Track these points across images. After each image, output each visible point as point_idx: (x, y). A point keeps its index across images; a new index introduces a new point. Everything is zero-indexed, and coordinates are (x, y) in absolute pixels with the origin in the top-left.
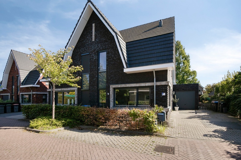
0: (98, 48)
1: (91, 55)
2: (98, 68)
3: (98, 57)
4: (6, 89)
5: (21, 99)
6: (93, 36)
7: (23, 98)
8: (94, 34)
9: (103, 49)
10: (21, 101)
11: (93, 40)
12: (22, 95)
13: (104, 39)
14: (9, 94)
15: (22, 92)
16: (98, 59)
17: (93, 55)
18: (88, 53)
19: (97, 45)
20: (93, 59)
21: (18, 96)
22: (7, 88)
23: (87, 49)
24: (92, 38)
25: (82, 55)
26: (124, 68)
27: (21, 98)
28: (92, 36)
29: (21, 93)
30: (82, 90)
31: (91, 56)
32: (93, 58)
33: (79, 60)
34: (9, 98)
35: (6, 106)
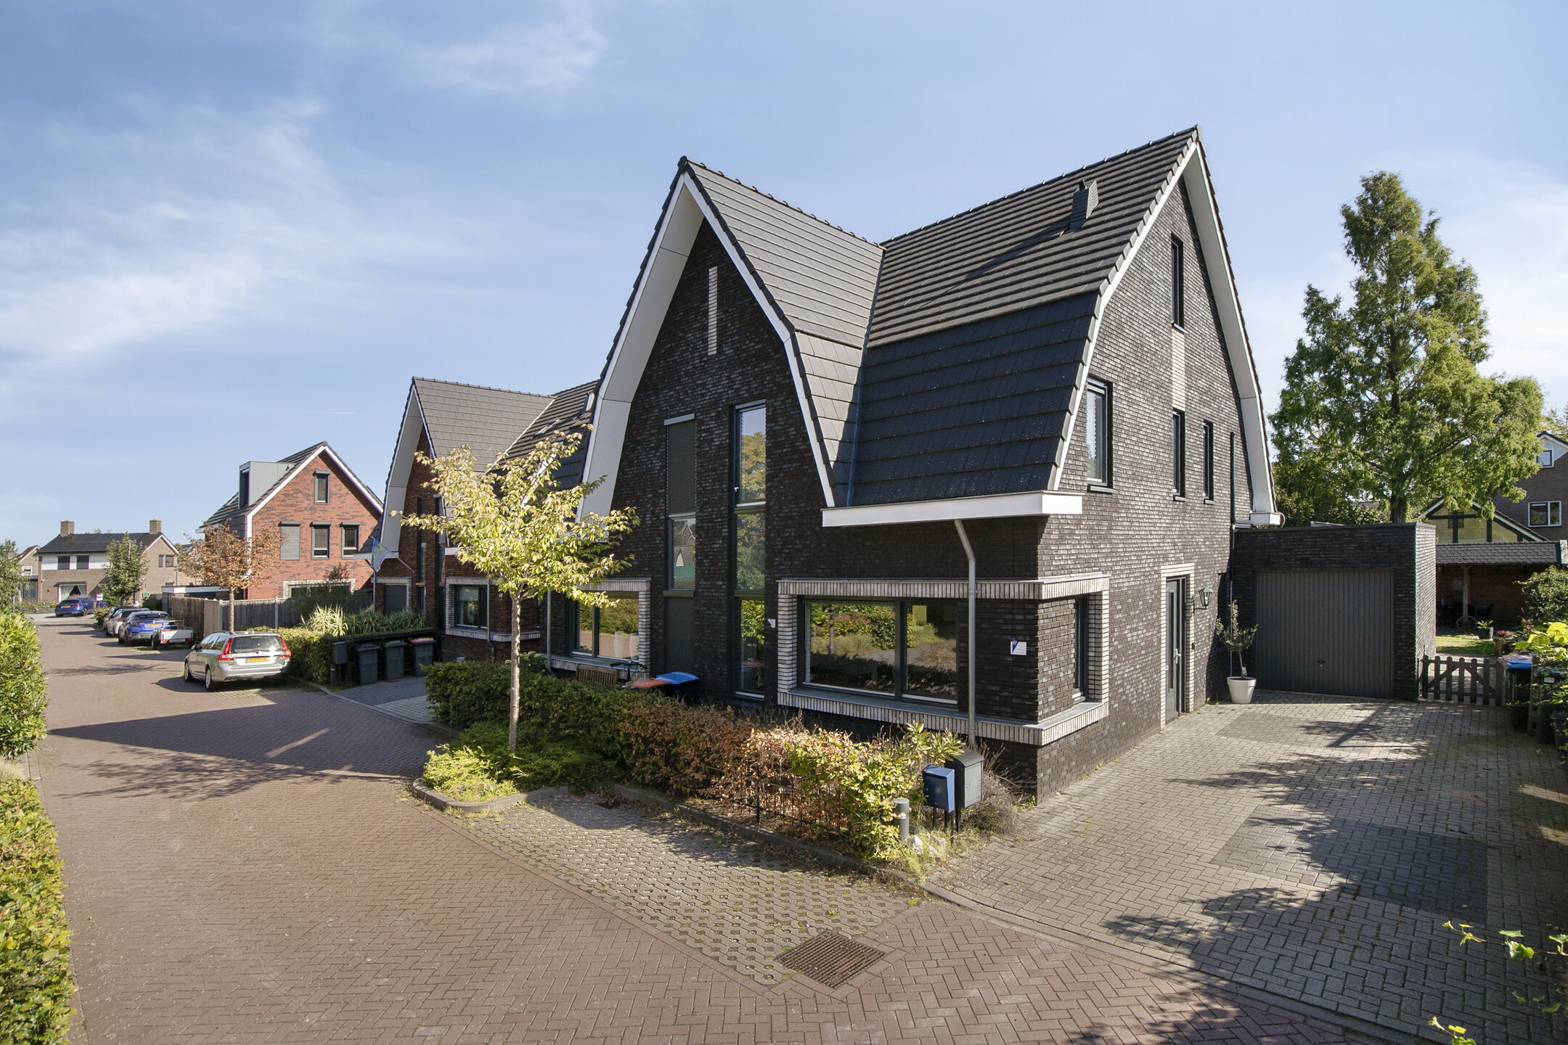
0: (731, 387)
1: (701, 423)
2: (731, 489)
3: (730, 437)
4: (396, 556)
5: (450, 608)
6: (713, 331)
7: (457, 603)
8: (713, 321)
9: (752, 398)
10: (450, 615)
11: (713, 350)
12: (456, 588)
13: (758, 343)
14: (405, 581)
15: (454, 575)
16: (731, 444)
17: (713, 424)
18: (691, 416)
19: (729, 378)
20: (710, 446)
21: (439, 592)
22: (400, 552)
23: (685, 393)
24: (705, 342)
25: (667, 422)
26: (825, 506)
27: (451, 603)
28: (705, 328)
29: (451, 581)
30: (666, 593)
31: (704, 431)
32: (712, 440)
33: (657, 449)
34: (408, 597)
35: (385, 649)
